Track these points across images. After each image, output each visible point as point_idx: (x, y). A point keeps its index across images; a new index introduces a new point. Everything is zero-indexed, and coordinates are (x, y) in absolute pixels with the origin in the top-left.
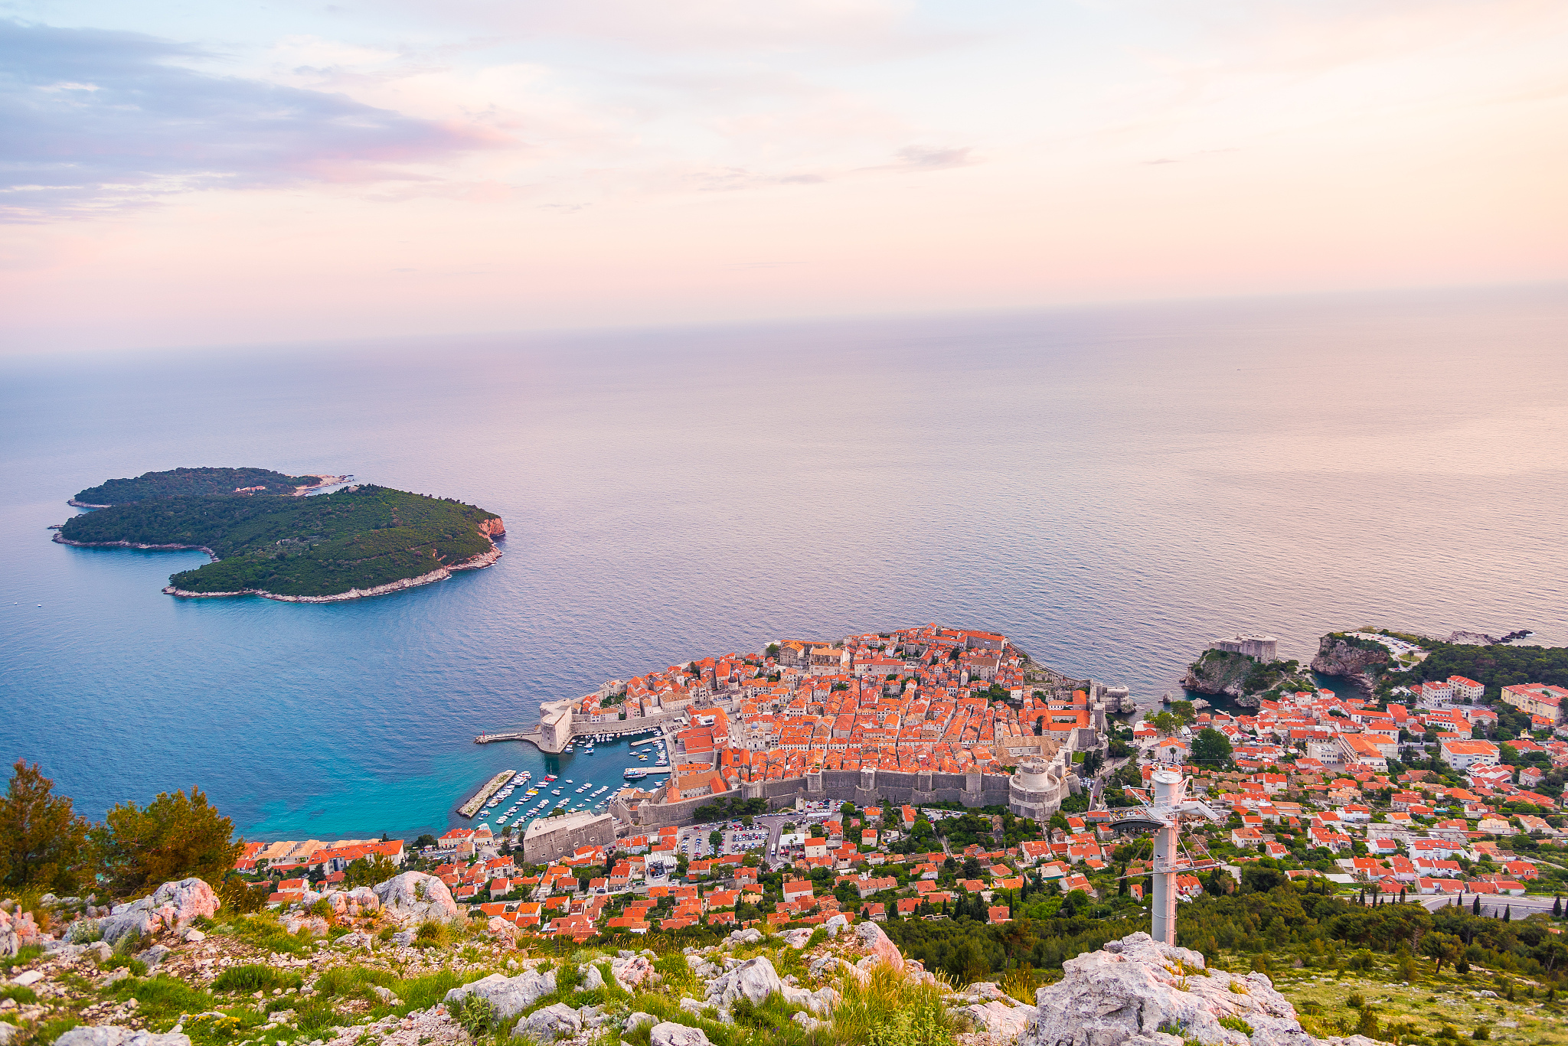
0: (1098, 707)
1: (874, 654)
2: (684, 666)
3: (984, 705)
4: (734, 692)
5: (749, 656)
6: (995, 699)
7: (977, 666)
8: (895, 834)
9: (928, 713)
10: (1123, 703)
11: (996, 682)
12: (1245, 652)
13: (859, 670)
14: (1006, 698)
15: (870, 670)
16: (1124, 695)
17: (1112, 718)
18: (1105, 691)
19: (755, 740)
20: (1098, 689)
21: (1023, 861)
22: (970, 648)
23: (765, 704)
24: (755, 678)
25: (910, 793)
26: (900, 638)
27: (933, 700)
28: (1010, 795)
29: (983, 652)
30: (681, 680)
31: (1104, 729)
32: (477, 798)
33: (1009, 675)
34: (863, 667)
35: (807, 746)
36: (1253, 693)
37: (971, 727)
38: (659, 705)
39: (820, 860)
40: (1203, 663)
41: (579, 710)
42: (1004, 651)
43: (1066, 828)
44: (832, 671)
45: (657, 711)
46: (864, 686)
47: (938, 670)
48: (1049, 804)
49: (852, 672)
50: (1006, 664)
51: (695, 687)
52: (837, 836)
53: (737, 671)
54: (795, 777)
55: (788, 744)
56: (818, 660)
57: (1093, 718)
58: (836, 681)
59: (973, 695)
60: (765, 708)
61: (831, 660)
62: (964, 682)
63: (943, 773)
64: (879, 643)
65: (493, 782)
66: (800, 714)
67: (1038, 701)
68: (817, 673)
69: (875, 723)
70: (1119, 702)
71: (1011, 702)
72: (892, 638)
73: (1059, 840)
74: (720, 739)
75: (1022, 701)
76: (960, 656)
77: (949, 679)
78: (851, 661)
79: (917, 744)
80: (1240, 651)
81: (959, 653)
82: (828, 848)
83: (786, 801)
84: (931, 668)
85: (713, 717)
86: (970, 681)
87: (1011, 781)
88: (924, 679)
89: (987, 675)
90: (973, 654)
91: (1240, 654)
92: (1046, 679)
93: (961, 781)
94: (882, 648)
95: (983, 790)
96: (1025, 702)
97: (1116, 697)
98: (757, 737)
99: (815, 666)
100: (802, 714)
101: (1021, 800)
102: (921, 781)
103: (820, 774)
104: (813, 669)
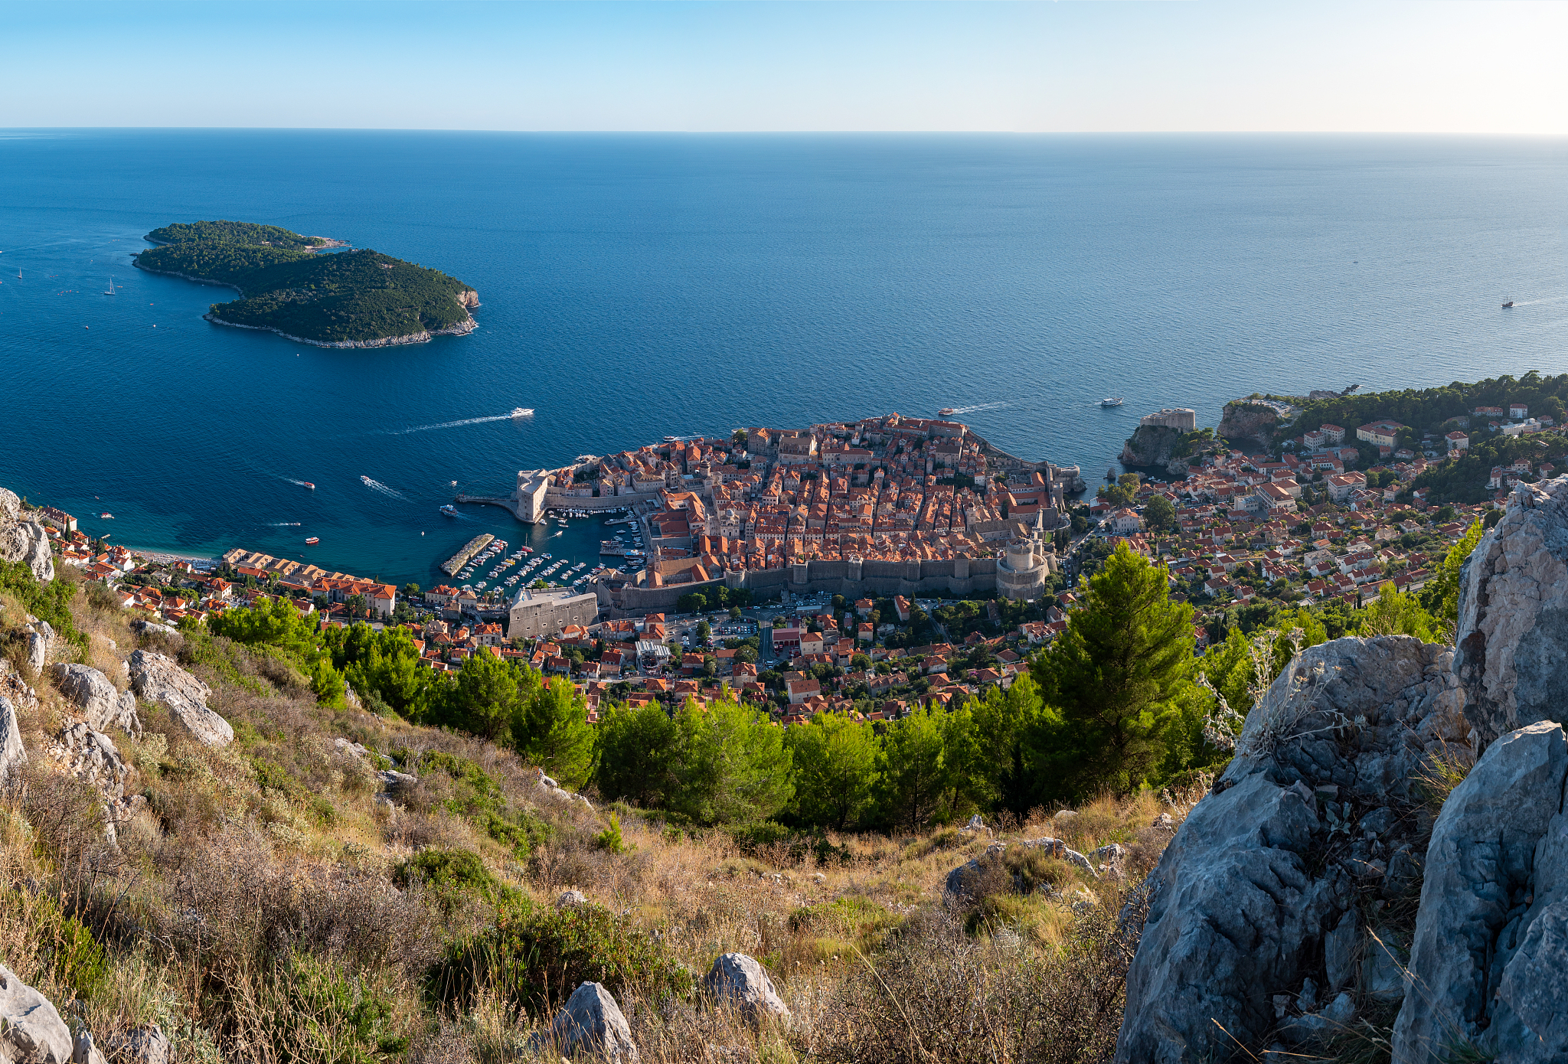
0: (1055, 487)
1: (841, 442)
3: (951, 491)
4: (705, 478)
5: (716, 443)
6: (961, 486)
7: (940, 455)
10: (1075, 483)
11: (960, 469)
12: (1170, 425)
13: (828, 458)
14: (971, 484)
15: (838, 458)
16: (1075, 474)
18: (1058, 472)
19: (730, 527)
20: (1053, 471)
21: (1026, 644)
22: (932, 437)
23: (736, 492)
24: (725, 464)
25: (898, 583)
26: (865, 428)
27: (902, 487)
28: (998, 578)
29: (945, 440)
30: (652, 461)
31: (1063, 508)
33: (972, 461)
34: (831, 456)
35: (784, 535)
37: (943, 515)
38: (631, 486)
39: (818, 656)
40: (1137, 439)
42: (965, 439)
43: (1061, 606)
44: (801, 459)
45: (630, 491)
46: (833, 474)
47: (904, 458)
48: (1035, 585)
49: (820, 461)
50: (969, 453)
51: (666, 470)
52: (832, 630)
53: (707, 456)
54: (781, 568)
55: (764, 533)
56: (786, 449)
57: (1053, 499)
58: (806, 469)
59: (938, 482)
60: (737, 498)
61: (799, 448)
62: (930, 469)
64: (845, 432)
66: (772, 502)
67: (1000, 486)
68: (786, 462)
69: (850, 512)
70: (1072, 481)
71: (975, 488)
72: (857, 428)
73: (1055, 618)
74: (696, 524)
75: (985, 487)
76: (924, 444)
78: (818, 449)
79: (892, 533)
80: (1165, 425)
81: (923, 442)
82: (825, 644)
83: (770, 593)
84: (896, 457)
86: (935, 469)
87: (998, 565)
88: (891, 468)
90: (935, 442)
91: (1165, 427)
92: (1005, 464)
93: (948, 568)
94: (848, 438)
95: (970, 576)
96: (989, 487)
97: (1069, 477)
98: (732, 525)
99: (784, 455)
100: (774, 502)
101: (1009, 582)
102: (910, 570)
103: (807, 564)
104: (782, 458)
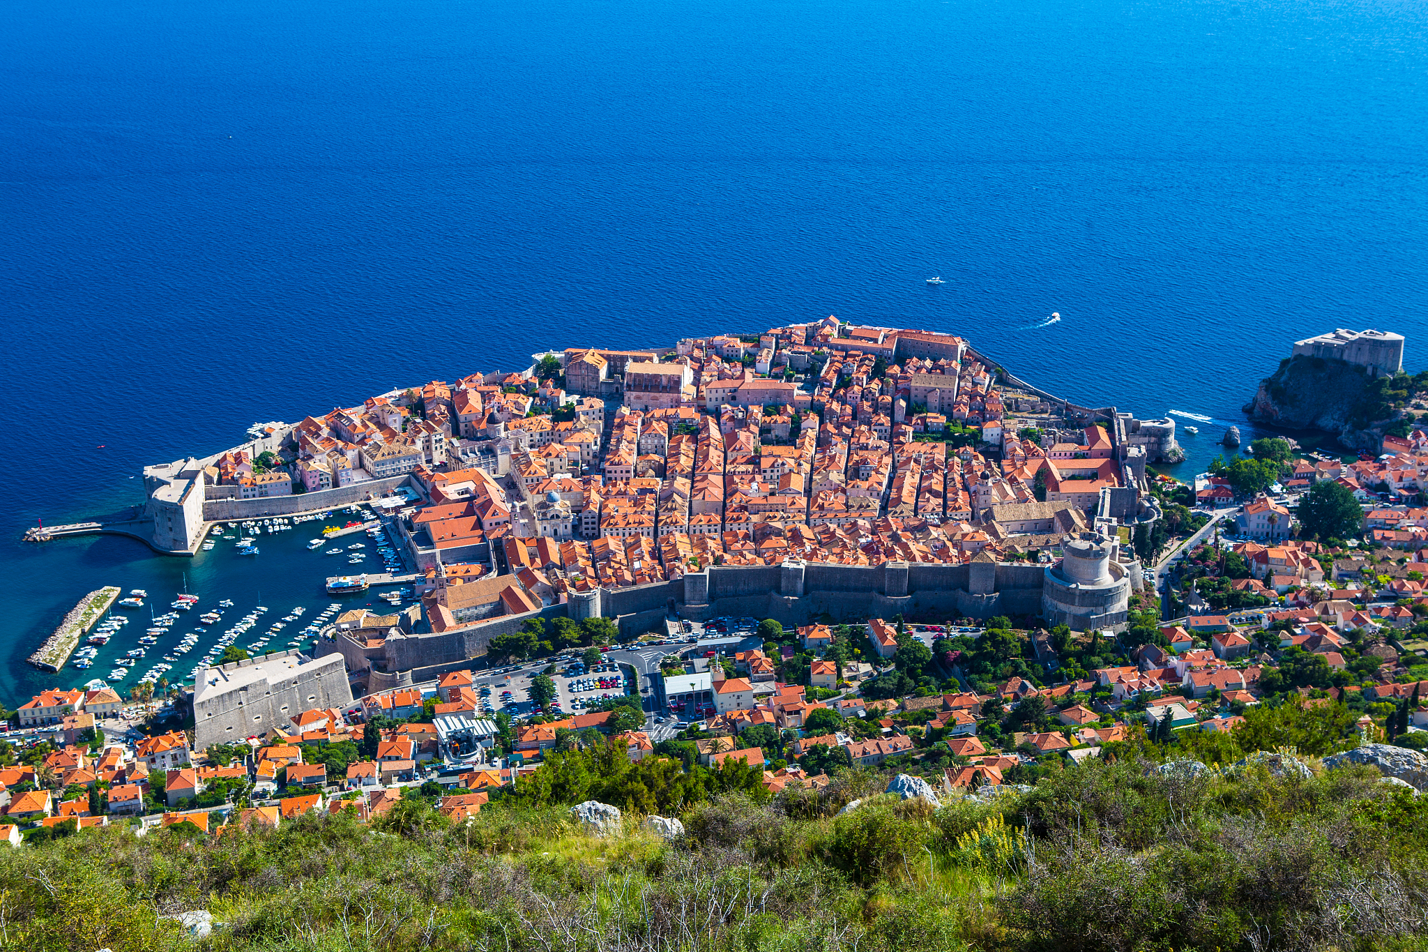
0: (1133, 452)
1: (738, 370)
2: (394, 397)
3: (940, 451)
4: (499, 441)
5: (507, 379)
6: (957, 443)
7: (921, 389)
8: (866, 667)
9: (847, 469)
10: (1167, 447)
11: (956, 415)
12: (1352, 360)
13: (714, 399)
14: (976, 440)
15: (734, 398)
16: (1166, 432)
18: (1137, 426)
19: (554, 522)
20: (1126, 424)
22: (901, 359)
23: (556, 461)
24: (528, 416)
26: (777, 343)
27: (853, 445)
28: (1047, 596)
29: (927, 364)
30: (395, 423)
32: (61, 635)
33: (976, 402)
36: (1368, 426)
37: (930, 491)
38: (362, 466)
40: (1283, 378)
41: (216, 478)
42: (962, 363)
43: (1164, 645)
44: (666, 401)
45: (358, 477)
46: (727, 426)
48: (1113, 609)
49: (701, 403)
50: (969, 385)
51: (424, 433)
52: (765, 674)
53: (493, 404)
54: (658, 581)
56: (640, 382)
57: (1128, 471)
58: (677, 418)
59: (918, 437)
60: (557, 468)
61: (664, 382)
62: (900, 414)
64: (743, 352)
65: (82, 607)
66: (623, 475)
67: (1031, 444)
68: (637, 406)
70: (1160, 442)
71: (985, 447)
72: (763, 343)
74: (494, 521)
75: (1001, 446)
76: (887, 372)
77: (874, 412)
78: (697, 384)
80: (1345, 357)
81: (885, 367)
83: (646, 622)
84: (839, 393)
85: (471, 486)
86: (910, 412)
87: (1048, 574)
88: (832, 412)
89: (936, 404)
90: (910, 368)
91: (1345, 363)
92: (1038, 409)
93: (960, 577)
95: (996, 590)
96: (1008, 447)
97: (1155, 436)
98: (558, 517)
99: (634, 394)
100: (628, 475)
101: (1066, 603)
102: (890, 579)
103: (706, 572)
104: (632, 399)
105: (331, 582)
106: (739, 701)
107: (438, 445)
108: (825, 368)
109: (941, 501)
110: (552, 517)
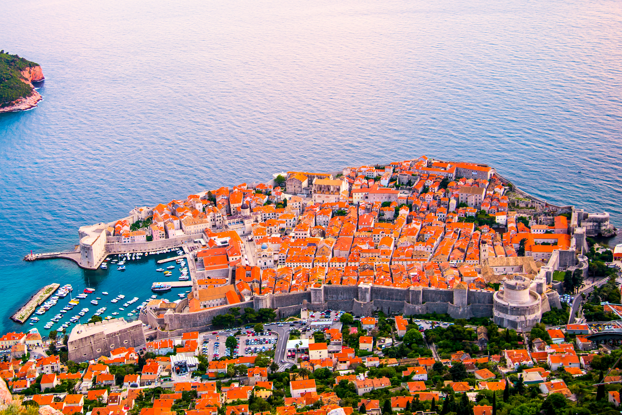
0: (578, 231)
1: (371, 183)
2: (202, 194)
3: (471, 229)
4: (246, 217)
5: (258, 186)
6: (481, 224)
7: (464, 194)
8: (389, 341)
9: (419, 236)
10: (603, 228)
11: (482, 208)
13: (357, 198)
14: (491, 222)
15: (367, 198)
16: (605, 220)
17: (592, 241)
18: (586, 216)
19: (265, 259)
20: (579, 215)
21: (505, 367)
22: (458, 178)
23: (273, 228)
24: (264, 205)
25: (403, 306)
26: (394, 170)
27: (424, 224)
28: (494, 309)
29: (470, 181)
30: (199, 207)
31: (584, 251)
33: (495, 202)
34: (360, 195)
35: (311, 264)
37: (458, 248)
38: (181, 228)
39: (322, 362)
41: (112, 232)
42: (490, 181)
43: (547, 339)
44: (332, 199)
45: (178, 233)
46: (361, 212)
47: (429, 197)
48: (530, 317)
49: (350, 200)
50: (492, 193)
52: (337, 341)
53: (248, 199)
54: (300, 291)
55: (294, 262)
56: (320, 189)
57: (573, 241)
58: (337, 207)
59: (460, 220)
60: (273, 231)
61: (332, 189)
62: (452, 208)
63: (433, 288)
64: (375, 174)
65: (41, 293)
66: (304, 236)
67: (522, 225)
68: (319, 201)
69: (371, 244)
70: (600, 226)
71: (495, 226)
72: (386, 169)
73: (539, 349)
74: (234, 257)
75: (506, 226)
76: (449, 185)
77: (439, 206)
78: (350, 190)
79: (409, 263)
81: (448, 183)
82: (329, 352)
83: (292, 311)
84: (422, 196)
85: (228, 239)
86: (458, 207)
87: (495, 297)
88: (416, 206)
89: (474, 202)
90: (461, 183)
92: (529, 206)
93: (449, 296)
94: (377, 179)
95: (468, 304)
96: (509, 226)
97: (596, 222)
98: (266, 256)
99: (317, 195)
100: (306, 236)
101: (504, 313)
102: (412, 295)
103: (322, 288)
104: (316, 197)
105: (156, 284)
106: (320, 354)
107: (219, 219)
108: (416, 183)
109: (463, 254)
110: (263, 256)
